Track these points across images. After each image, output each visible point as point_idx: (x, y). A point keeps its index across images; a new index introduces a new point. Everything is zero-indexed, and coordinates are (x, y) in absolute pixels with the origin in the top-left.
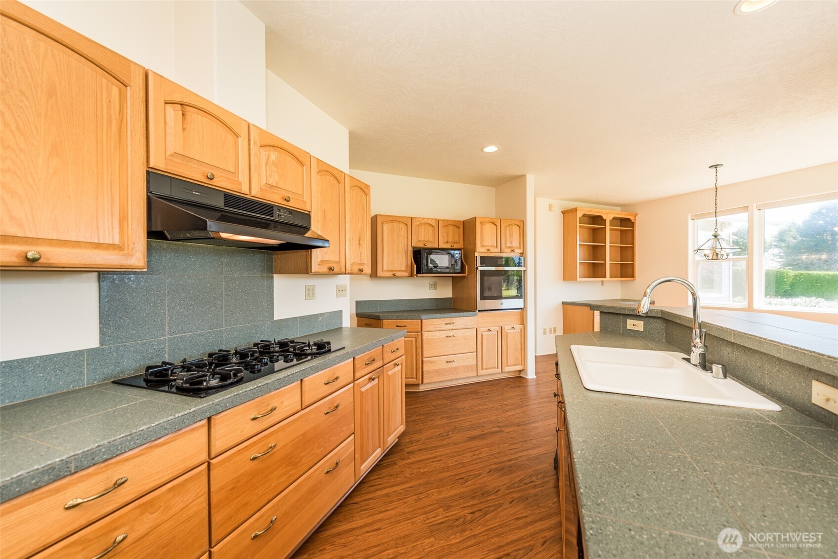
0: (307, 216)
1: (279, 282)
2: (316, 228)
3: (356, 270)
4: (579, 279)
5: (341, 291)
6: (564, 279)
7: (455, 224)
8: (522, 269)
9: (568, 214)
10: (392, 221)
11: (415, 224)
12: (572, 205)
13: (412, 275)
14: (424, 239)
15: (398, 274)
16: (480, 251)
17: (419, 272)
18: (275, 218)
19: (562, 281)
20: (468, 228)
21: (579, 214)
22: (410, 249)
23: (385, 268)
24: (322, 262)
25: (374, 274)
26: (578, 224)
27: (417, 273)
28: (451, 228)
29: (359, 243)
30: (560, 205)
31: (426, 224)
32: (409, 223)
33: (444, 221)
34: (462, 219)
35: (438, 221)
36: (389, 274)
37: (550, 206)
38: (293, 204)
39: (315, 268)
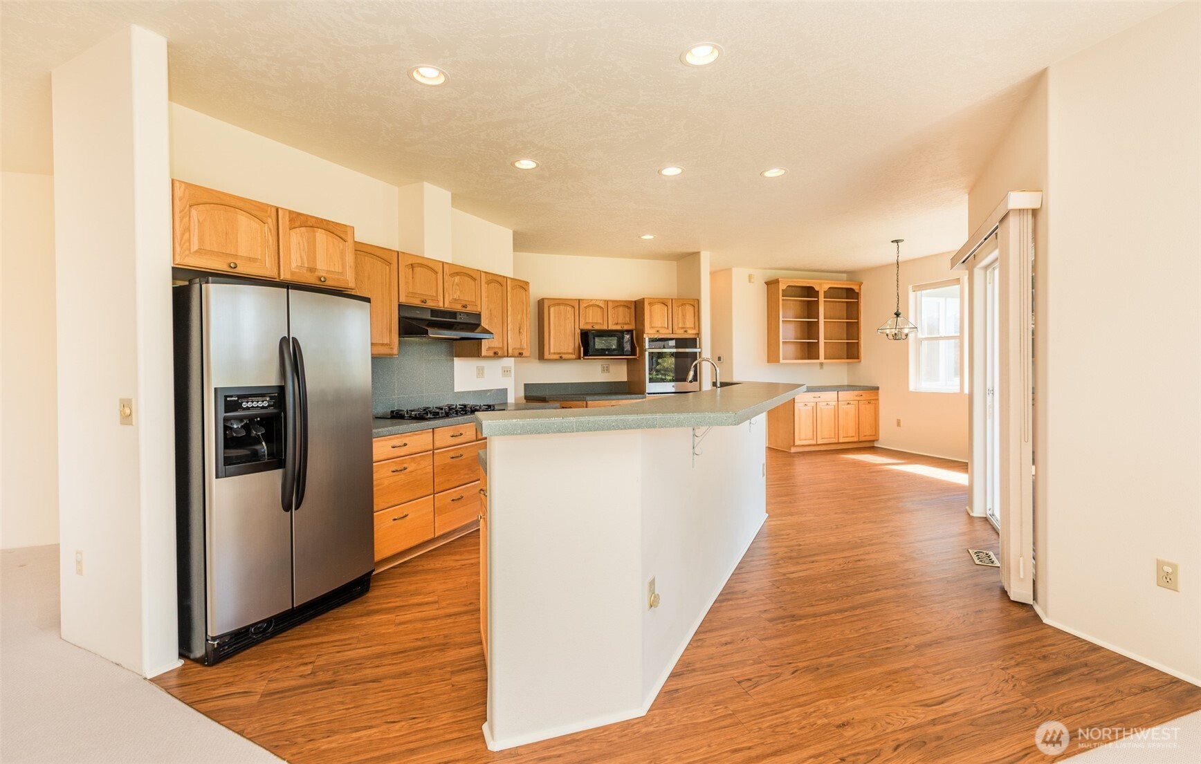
0: (478, 316)
1: (459, 363)
2: (485, 323)
3: (516, 353)
4: (781, 361)
5: (506, 371)
6: (768, 362)
7: (626, 305)
8: (698, 350)
9: (772, 284)
10: (559, 304)
11: (582, 306)
12: (772, 275)
13: (579, 358)
14: (594, 321)
15: (564, 356)
16: (649, 333)
17: (586, 353)
18: (458, 320)
19: (766, 363)
20: (637, 308)
21: (782, 286)
22: (578, 331)
23: (552, 351)
24: (489, 348)
25: (541, 357)
26: (781, 298)
27: (584, 355)
28: (621, 309)
29: (520, 332)
30: (760, 277)
31: (593, 305)
32: (576, 305)
33: (613, 301)
34: (634, 300)
35: (607, 302)
36: (557, 357)
37: (750, 277)
38: (469, 309)
39: (484, 353)
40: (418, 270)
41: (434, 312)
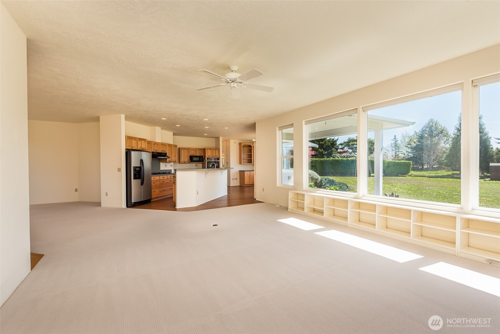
0: (166, 153)
1: (161, 164)
2: (168, 155)
3: (174, 161)
4: (242, 164)
5: (171, 166)
6: (240, 164)
7: (201, 149)
8: (219, 161)
9: (240, 144)
10: (184, 149)
11: (190, 150)
12: (240, 141)
13: (189, 163)
14: (192, 153)
15: (186, 162)
16: (207, 156)
17: (191, 161)
18: (162, 154)
19: (239, 164)
20: (204, 150)
21: (242, 145)
22: (189, 156)
23: (182, 161)
24: (168, 160)
25: (179, 162)
26: (242, 148)
27: (191, 162)
28: (200, 150)
29: (175, 157)
30: (237, 142)
31: (193, 149)
32: (188, 149)
33: (198, 149)
34: (203, 148)
35: (196, 149)
36: (183, 162)
37: (235, 142)
38: (165, 152)
39: (167, 161)
40: (155, 145)
41: (158, 153)
